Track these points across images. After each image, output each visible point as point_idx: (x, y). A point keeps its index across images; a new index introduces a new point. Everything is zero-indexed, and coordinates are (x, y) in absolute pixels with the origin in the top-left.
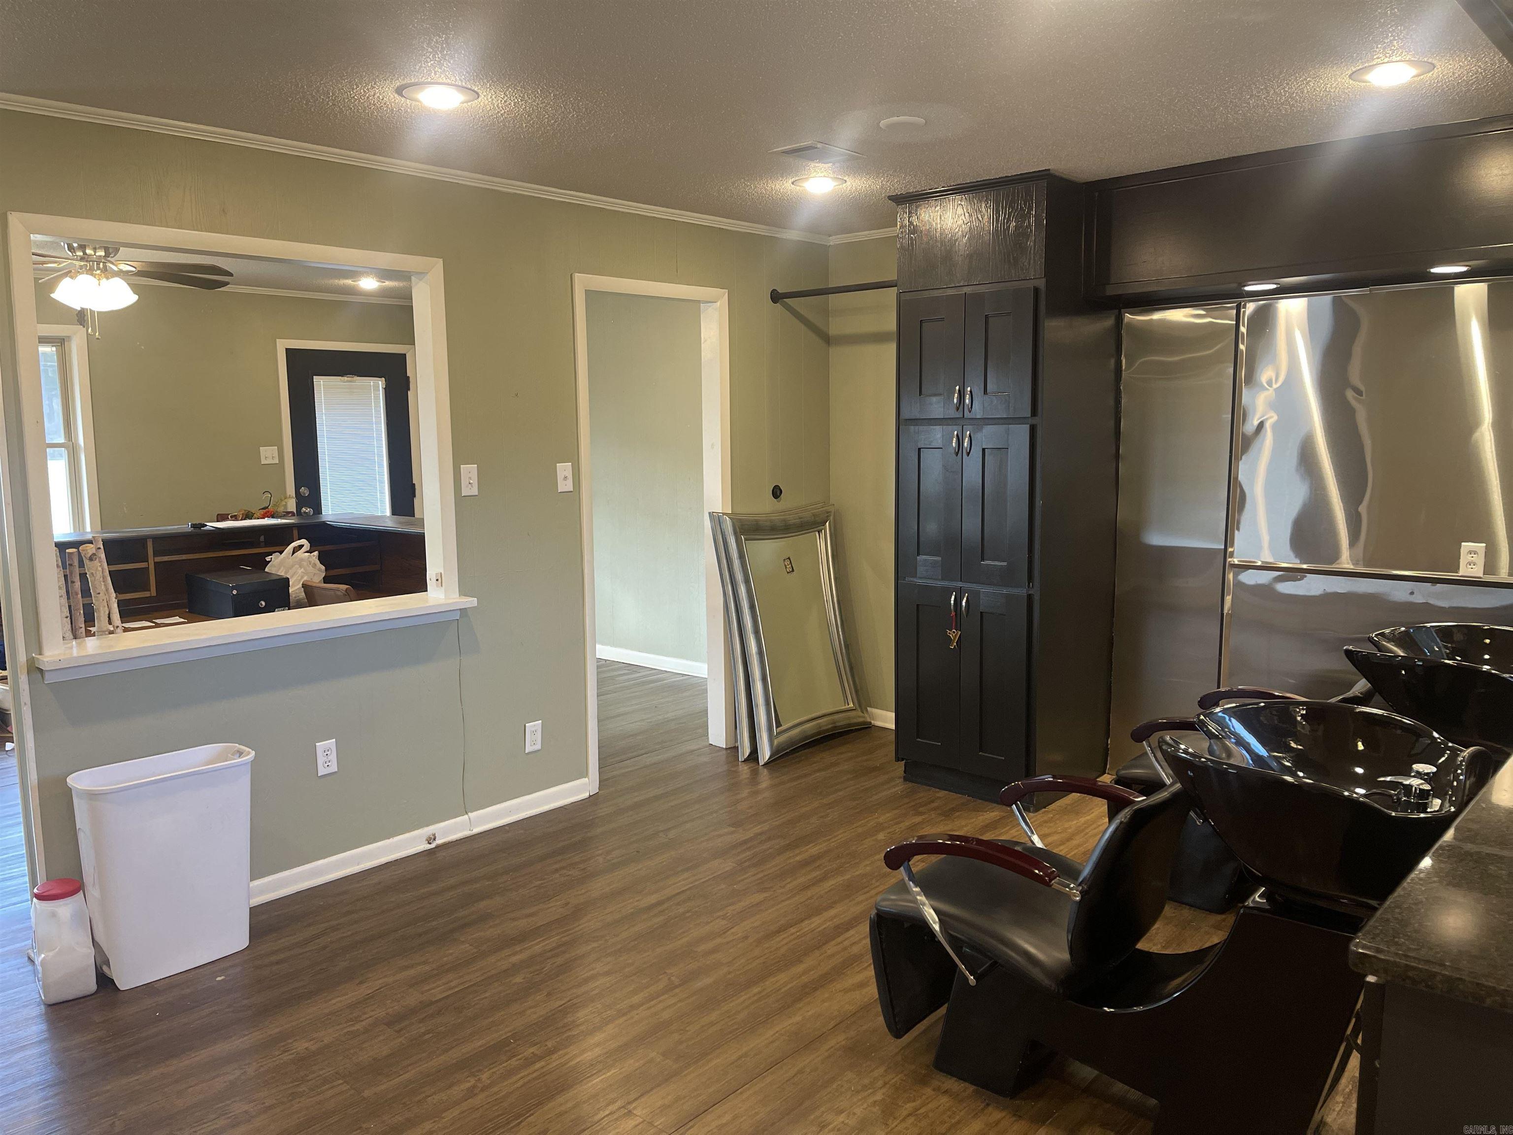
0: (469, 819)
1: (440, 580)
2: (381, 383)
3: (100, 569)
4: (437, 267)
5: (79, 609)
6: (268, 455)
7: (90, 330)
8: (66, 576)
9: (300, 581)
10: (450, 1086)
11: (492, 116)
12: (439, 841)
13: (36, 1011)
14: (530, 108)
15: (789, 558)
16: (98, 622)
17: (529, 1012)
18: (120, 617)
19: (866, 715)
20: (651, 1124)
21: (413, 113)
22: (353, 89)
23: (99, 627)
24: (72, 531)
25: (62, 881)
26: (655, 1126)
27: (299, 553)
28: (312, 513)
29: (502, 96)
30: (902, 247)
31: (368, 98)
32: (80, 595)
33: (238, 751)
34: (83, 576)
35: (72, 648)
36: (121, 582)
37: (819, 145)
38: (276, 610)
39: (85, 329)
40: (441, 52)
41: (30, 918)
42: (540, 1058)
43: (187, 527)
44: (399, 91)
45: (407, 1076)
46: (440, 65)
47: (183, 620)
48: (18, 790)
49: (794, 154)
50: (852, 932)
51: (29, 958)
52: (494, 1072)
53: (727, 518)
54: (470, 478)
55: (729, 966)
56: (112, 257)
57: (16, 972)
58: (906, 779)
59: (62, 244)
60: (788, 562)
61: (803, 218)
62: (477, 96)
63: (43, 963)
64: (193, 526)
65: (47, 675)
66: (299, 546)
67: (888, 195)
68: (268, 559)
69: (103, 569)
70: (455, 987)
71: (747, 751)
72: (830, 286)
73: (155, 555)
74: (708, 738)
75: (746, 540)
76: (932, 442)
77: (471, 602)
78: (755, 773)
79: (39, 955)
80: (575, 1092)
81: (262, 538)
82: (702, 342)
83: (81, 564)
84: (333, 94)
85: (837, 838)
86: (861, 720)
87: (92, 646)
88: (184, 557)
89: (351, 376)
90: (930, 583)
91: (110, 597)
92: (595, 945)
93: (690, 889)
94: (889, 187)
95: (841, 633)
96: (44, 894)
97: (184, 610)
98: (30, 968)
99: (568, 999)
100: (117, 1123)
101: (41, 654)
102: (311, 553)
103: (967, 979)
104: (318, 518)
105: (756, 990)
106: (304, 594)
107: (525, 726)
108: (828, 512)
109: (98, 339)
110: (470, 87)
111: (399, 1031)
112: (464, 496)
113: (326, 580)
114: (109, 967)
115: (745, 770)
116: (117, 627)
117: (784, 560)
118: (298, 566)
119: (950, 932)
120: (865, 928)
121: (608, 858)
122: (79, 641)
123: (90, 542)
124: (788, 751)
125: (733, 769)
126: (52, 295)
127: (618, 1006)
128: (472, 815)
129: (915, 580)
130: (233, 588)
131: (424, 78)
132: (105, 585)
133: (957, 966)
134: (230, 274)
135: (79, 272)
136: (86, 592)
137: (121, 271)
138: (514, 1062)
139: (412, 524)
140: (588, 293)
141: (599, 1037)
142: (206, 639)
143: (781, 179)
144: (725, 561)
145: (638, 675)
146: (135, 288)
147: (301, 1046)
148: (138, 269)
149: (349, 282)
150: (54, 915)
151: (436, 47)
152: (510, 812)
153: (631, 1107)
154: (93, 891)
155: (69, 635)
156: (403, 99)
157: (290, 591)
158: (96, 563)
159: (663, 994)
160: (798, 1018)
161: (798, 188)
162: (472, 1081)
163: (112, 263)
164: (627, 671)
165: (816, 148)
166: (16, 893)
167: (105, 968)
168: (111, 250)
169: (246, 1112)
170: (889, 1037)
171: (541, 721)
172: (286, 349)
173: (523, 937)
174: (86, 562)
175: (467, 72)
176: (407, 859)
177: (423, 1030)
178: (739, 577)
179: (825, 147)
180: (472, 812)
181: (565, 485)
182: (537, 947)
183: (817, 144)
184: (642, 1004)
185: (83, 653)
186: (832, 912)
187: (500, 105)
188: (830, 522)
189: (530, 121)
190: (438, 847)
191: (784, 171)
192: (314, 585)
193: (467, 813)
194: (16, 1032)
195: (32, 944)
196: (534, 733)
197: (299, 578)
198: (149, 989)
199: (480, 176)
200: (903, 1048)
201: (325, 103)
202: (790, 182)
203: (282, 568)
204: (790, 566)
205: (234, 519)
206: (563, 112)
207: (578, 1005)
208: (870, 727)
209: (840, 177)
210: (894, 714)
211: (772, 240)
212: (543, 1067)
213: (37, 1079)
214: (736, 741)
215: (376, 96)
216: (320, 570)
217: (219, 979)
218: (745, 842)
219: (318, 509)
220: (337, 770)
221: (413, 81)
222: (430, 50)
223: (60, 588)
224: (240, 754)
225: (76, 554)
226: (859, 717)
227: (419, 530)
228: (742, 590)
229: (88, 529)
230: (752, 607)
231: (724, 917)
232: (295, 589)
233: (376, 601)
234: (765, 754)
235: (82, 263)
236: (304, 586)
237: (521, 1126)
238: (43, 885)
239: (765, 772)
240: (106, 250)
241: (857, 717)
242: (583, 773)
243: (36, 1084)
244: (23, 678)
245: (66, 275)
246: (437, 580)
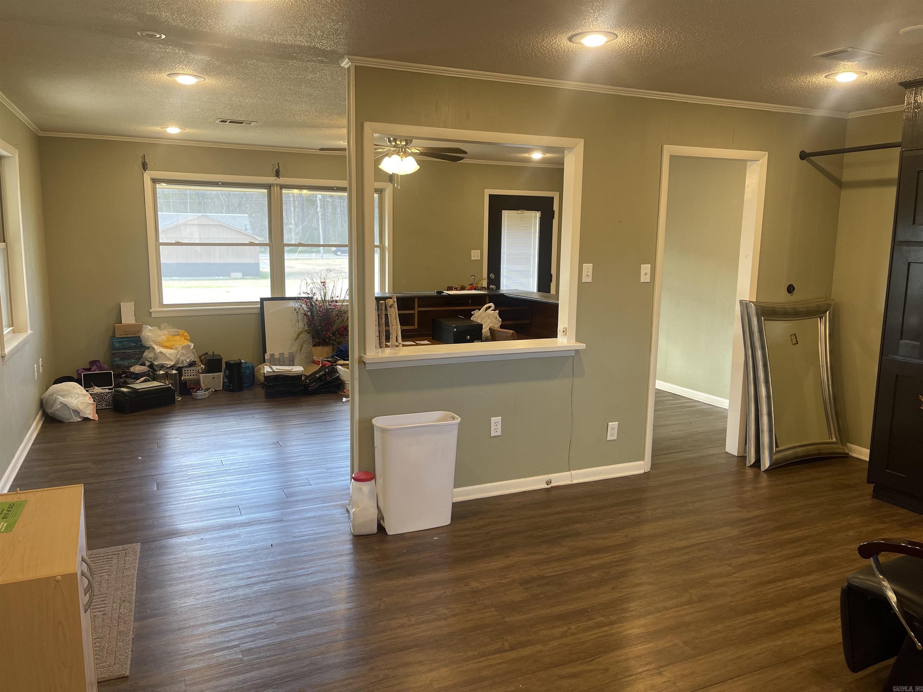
0: (571, 474)
1: (565, 332)
2: (538, 214)
3: (394, 312)
4: (580, 144)
5: (383, 332)
6: (475, 255)
7: (396, 185)
8: (378, 315)
9: (489, 325)
10: (554, 627)
11: (624, 48)
12: (553, 484)
13: (349, 537)
14: (648, 41)
15: (795, 335)
16: (391, 340)
17: (600, 596)
18: (402, 339)
19: (845, 448)
20: (674, 684)
21: (576, 51)
22: (544, 40)
23: (392, 343)
24: (379, 292)
25: (366, 473)
26: (677, 686)
27: (489, 311)
28: (495, 289)
29: (632, 36)
30: (907, 118)
31: (552, 45)
32: (384, 326)
33: (453, 417)
34: (386, 315)
35: (379, 352)
36: (404, 320)
37: (850, 50)
38: (475, 341)
39: (392, 184)
40: (598, 12)
41: (350, 489)
42: (606, 625)
43: (434, 293)
44: (570, 39)
45: (529, 615)
46: (597, 20)
47: (429, 343)
48: (349, 423)
49: (830, 57)
50: (825, 594)
51: (347, 510)
52: (578, 626)
53: (753, 304)
54: (588, 272)
55: (732, 597)
56: (409, 145)
57: (341, 516)
58: (874, 497)
59: (386, 139)
60: (794, 337)
61: (831, 99)
62: (616, 36)
63: (354, 513)
64: (437, 292)
65: (367, 365)
66: (489, 307)
67: (899, 82)
68: (473, 313)
69: (395, 312)
70: (559, 571)
71: (753, 460)
72: (846, 147)
73: (418, 307)
74: (725, 448)
75: (764, 320)
76: (920, 258)
77: (582, 346)
78: (757, 475)
79: (352, 509)
80: (626, 651)
81: (470, 301)
82: (746, 186)
83: (386, 309)
84: (532, 45)
85: (816, 529)
86: (841, 451)
87: (388, 353)
88: (432, 309)
89: (522, 210)
90: (908, 360)
91: (397, 327)
92: (643, 564)
93: (707, 542)
94: (901, 76)
95: (831, 389)
96: (357, 478)
97: (430, 337)
98: (347, 515)
99: (625, 593)
100: (382, 604)
101: (365, 354)
102: (495, 311)
103: (915, 644)
104: (499, 292)
105: (750, 617)
106: (489, 334)
107: (608, 424)
108: (828, 305)
109: (399, 190)
110: (613, 31)
111: (525, 589)
112: (583, 283)
113: (501, 327)
114: (384, 521)
115: (750, 473)
116: (400, 344)
117: (791, 336)
118: (487, 318)
119: (904, 608)
120: (837, 593)
121: (654, 513)
122: (382, 349)
123: (391, 298)
124: (783, 464)
125: (742, 471)
126: (379, 166)
127: (656, 606)
128: (573, 472)
129: (897, 357)
130: (455, 327)
131: (586, 29)
132: (396, 321)
133: (908, 632)
134: (465, 153)
135: (393, 154)
136: (387, 324)
137: (412, 153)
138: (590, 623)
139: (549, 298)
140: (672, 157)
141: (642, 621)
142: (442, 354)
143: (817, 74)
144: (748, 333)
145: (680, 401)
146: (419, 162)
147: (475, 584)
148: (421, 151)
149: (526, 155)
150: (361, 489)
151: (596, 9)
152: (595, 474)
153: (662, 670)
154: (379, 480)
155: (378, 346)
156: (572, 43)
157: (483, 332)
158: (393, 309)
159: (686, 605)
160: (780, 643)
161: (829, 80)
162: (566, 628)
163: (409, 149)
164: (671, 398)
165: (847, 51)
166: (343, 475)
167: (382, 521)
168: (408, 141)
169: (445, 614)
170: (847, 671)
171: (618, 422)
172: (489, 195)
173: (600, 550)
174: (388, 308)
175: (612, 23)
176: (535, 491)
177: (539, 591)
178: (758, 344)
179: (854, 50)
180: (573, 470)
181: (645, 278)
182: (607, 558)
183: (848, 49)
184: (672, 608)
185: (384, 356)
186: (810, 578)
187: (629, 41)
188: (829, 312)
189: (647, 50)
190: (552, 487)
191: (818, 69)
192: (496, 329)
193: (570, 471)
194: (339, 546)
195: (349, 503)
196: (613, 429)
197: (488, 325)
198: (401, 536)
199: (611, 87)
200: (856, 680)
201: (527, 50)
202: (824, 76)
203: (479, 318)
204: (795, 340)
205: (455, 289)
206: (669, 42)
207: (630, 599)
208: (848, 457)
209: (863, 71)
210: (869, 450)
211: (805, 117)
212: (607, 631)
213: (346, 573)
214: (745, 452)
215: (556, 43)
216: (499, 321)
217: (435, 538)
218: (748, 519)
219: (498, 287)
220: (501, 434)
221: (579, 32)
222: (592, 11)
223: (376, 321)
224: (454, 418)
225: (384, 304)
226: (839, 448)
227: (555, 302)
228: (759, 354)
229: (387, 291)
230: (765, 366)
231: (730, 565)
232: (485, 330)
233: (528, 341)
234: (766, 463)
235: (395, 149)
236: (490, 329)
237: (593, 662)
238: (357, 473)
239: (765, 476)
240: (406, 141)
241: (838, 448)
242: (641, 458)
243: (346, 575)
244: (356, 366)
245: (386, 155)
246: (564, 332)
